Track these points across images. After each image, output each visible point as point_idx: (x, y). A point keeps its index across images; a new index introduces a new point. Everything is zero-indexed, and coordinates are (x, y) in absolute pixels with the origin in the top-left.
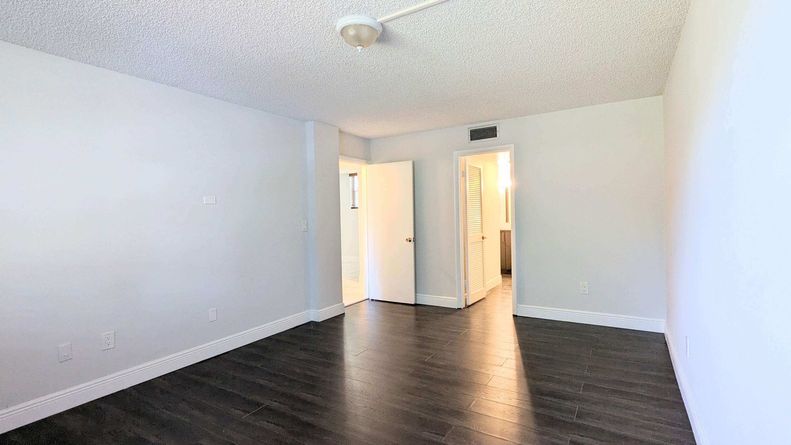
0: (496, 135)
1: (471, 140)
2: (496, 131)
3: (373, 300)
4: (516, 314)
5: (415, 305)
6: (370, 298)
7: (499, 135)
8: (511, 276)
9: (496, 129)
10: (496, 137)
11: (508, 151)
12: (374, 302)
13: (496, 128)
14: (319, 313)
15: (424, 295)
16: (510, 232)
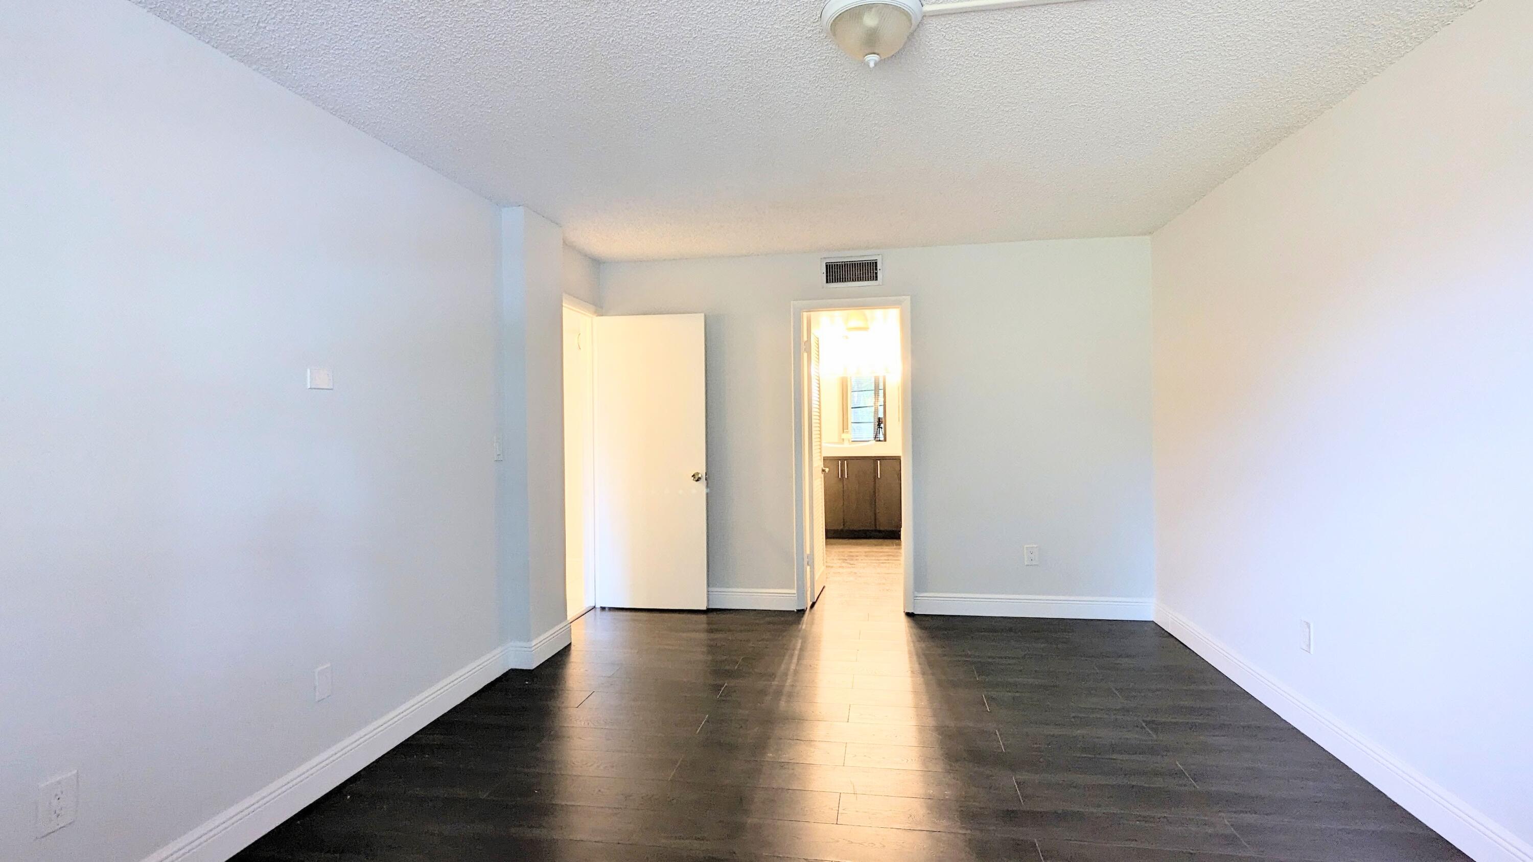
0: (877, 277)
1: (827, 282)
2: (876, 269)
3: (603, 609)
4: (910, 611)
5: (708, 611)
6: (598, 606)
7: (881, 276)
8: (901, 543)
9: (876, 266)
10: (876, 280)
11: (898, 308)
12: (607, 614)
13: (876, 263)
14: (530, 650)
15: (730, 590)
16: (897, 459)
